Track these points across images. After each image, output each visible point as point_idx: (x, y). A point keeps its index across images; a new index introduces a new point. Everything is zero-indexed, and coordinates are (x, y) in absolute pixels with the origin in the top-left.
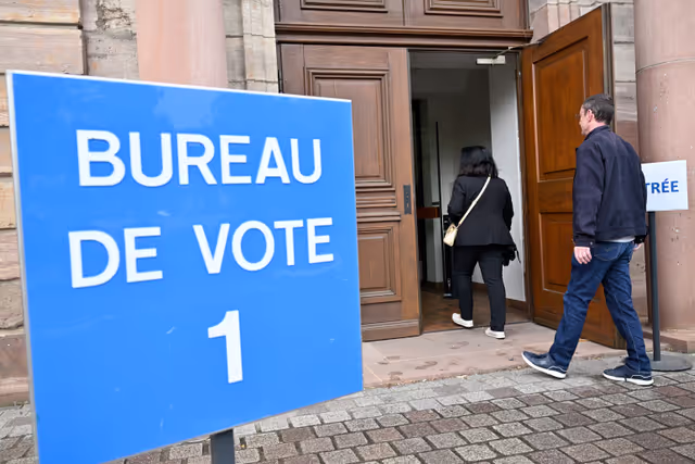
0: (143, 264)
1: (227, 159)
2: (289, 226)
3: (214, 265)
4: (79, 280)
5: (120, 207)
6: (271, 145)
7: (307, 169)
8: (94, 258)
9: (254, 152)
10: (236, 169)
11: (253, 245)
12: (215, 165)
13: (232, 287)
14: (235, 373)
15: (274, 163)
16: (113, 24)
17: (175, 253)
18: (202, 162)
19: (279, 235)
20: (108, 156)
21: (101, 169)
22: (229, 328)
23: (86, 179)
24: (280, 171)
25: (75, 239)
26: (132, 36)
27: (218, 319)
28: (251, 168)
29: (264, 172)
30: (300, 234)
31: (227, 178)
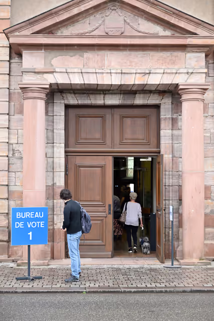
0: (22, 226)
1: (31, 215)
2: (38, 223)
3: (29, 226)
4: (16, 227)
5: (20, 220)
6: (37, 213)
7: (41, 215)
8: (18, 225)
9: (35, 214)
10: (32, 216)
11: (34, 224)
12: (30, 216)
13: (31, 229)
14: (31, 239)
15: (37, 215)
16: (16, 154)
17: (25, 225)
18: (29, 215)
19: (37, 224)
20: (19, 215)
21: (19, 216)
22: (30, 234)
23: (17, 217)
24: (38, 216)
25: (16, 223)
26: (21, 158)
27: (29, 232)
28: (34, 216)
29: (36, 216)
30: (40, 224)
31: (31, 217)
